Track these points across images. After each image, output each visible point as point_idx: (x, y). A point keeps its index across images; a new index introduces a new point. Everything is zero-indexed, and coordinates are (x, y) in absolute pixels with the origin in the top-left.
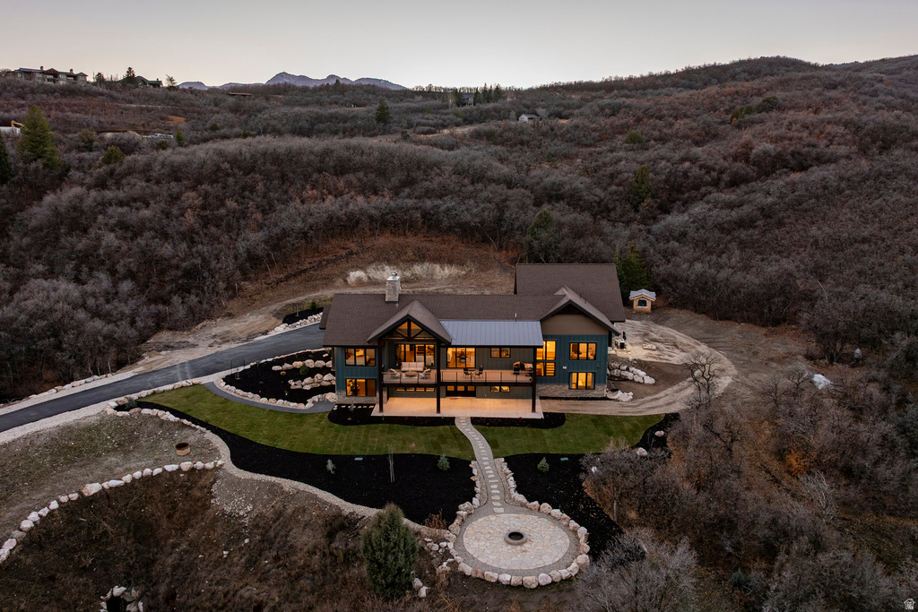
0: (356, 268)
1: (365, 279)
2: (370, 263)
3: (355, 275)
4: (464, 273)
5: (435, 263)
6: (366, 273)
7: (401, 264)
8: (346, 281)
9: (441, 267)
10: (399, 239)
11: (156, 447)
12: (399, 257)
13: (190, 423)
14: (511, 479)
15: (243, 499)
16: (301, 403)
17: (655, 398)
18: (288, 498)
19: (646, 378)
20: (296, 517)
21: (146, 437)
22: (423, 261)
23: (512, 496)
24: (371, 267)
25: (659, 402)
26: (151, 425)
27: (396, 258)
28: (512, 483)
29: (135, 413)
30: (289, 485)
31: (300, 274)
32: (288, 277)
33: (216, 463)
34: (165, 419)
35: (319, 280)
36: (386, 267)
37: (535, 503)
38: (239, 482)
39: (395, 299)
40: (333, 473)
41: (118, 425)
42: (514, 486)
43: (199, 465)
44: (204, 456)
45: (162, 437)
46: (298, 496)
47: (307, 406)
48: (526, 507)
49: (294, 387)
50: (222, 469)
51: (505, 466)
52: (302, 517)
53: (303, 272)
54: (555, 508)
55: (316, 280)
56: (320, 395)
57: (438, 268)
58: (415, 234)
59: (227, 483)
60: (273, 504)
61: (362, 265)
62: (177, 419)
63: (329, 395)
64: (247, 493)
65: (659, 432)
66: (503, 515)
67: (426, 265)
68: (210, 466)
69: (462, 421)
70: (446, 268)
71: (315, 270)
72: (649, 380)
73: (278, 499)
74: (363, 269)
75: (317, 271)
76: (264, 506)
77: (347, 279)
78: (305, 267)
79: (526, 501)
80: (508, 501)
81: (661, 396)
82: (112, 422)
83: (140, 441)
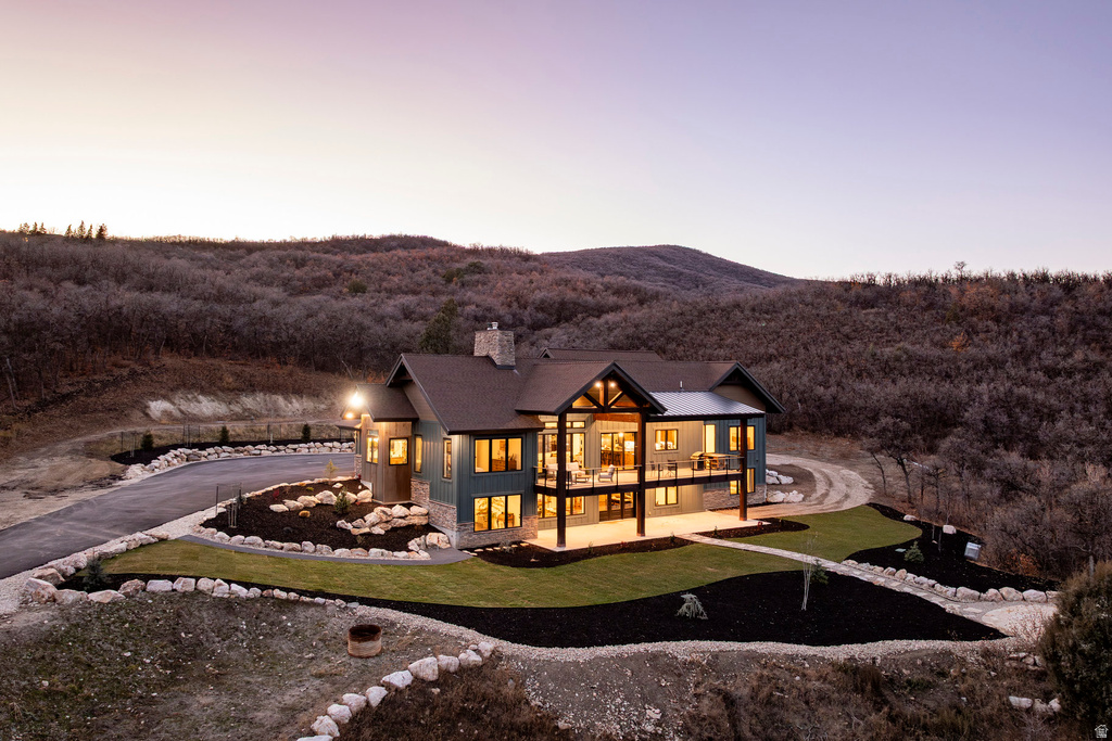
0: (155, 396)
1: (177, 414)
2: (174, 390)
3: (157, 407)
5: (275, 393)
6: (173, 403)
7: (220, 393)
8: (147, 415)
9: (285, 399)
10: (194, 361)
11: (273, 657)
12: (212, 383)
13: (293, 595)
14: (911, 576)
15: (623, 700)
16: (409, 551)
17: (826, 495)
18: (703, 671)
19: (780, 476)
20: (771, 695)
21: (217, 639)
22: (253, 391)
23: (949, 594)
24: (178, 397)
25: (834, 497)
26: (205, 614)
27: (211, 388)
28: (923, 579)
29: (137, 591)
30: (681, 649)
31: (62, 402)
32: (43, 405)
33: (477, 651)
34: (226, 596)
35: (102, 412)
36: (201, 397)
37: (992, 591)
38: (582, 672)
39: (511, 361)
40: (705, 617)
41: (124, 623)
42: (933, 582)
43: (446, 660)
44: (427, 646)
45: (260, 635)
46: (722, 661)
47: (424, 556)
48: (985, 600)
49: (356, 532)
50: (509, 658)
51: (872, 567)
52: (782, 691)
53: (65, 397)
54: (1022, 591)
55: (95, 411)
56: (417, 539)
57: (281, 400)
58: (214, 356)
59: (554, 679)
60: (692, 691)
61: (163, 392)
62: (255, 592)
63: (432, 538)
64: (619, 687)
65: (908, 517)
66: (989, 613)
67: (260, 397)
68: (474, 658)
69: (696, 538)
70: (294, 401)
71: (87, 395)
72: (786, 480)
73: (691, 679)
74: (165, 397)
75: (91, 396)
76: (681, 700)
77: (148, 411)
78: (66, 390)
79: (977, 593)
80: (954, 599)
81: (824, 491)
82: (98, 618)
83: (214, 651)
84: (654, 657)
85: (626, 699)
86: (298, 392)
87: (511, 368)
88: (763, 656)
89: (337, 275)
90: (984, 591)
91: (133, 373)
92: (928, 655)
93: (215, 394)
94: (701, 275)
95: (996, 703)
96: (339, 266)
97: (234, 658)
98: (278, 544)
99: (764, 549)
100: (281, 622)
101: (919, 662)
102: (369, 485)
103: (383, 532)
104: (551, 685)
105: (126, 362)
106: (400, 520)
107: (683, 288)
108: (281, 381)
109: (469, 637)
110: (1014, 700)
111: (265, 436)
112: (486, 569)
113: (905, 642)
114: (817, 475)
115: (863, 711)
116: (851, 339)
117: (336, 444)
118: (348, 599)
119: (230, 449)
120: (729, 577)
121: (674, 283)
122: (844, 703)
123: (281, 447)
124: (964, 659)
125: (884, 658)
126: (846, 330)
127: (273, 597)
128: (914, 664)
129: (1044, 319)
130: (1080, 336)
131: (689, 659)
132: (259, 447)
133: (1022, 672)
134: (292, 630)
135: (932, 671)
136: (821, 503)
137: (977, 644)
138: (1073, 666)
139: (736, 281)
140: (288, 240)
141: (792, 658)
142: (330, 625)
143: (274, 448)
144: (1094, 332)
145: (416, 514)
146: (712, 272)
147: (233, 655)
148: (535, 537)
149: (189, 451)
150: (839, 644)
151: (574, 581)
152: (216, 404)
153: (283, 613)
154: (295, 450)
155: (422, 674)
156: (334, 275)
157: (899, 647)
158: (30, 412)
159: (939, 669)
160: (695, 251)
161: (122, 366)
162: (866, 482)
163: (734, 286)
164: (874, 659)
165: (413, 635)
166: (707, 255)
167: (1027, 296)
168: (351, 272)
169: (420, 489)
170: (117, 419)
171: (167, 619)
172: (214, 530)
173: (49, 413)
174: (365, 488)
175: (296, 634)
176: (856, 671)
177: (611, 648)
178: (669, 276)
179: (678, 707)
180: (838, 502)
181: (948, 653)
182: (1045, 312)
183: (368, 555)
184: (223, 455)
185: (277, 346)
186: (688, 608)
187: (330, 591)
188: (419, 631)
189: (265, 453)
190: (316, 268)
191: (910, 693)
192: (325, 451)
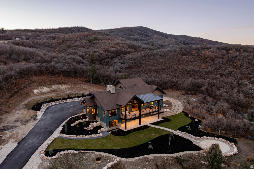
0: (35, 89)
1: (40, 92)
2: (38, 86)
3: (35, 91)
4: (69, 87)
6: (39, 90)
8: (34, 94)
9: (61, 85)
10: (40, 78)
11: (84, 165)
12: (45, 83)
13: (84, 151)
14: (188, 134)
15: (140, 167)
16: (99, 134)
17: (174, 109)
18: (153, 160)
19: (166, 105)
20: (164, 164)
21: (74, 162)
22: (54, 84)
23: (195, 138)
24: (39, 88)
25: (176, 110)
26: (71, 157)
27: (45, 84)
28: (190, 135)
29: (59, 155)
30: (149, 156)
31: (16, 93)
32: (13, 95)
33: (116, 160)
34: (73, 153)
35: (25, 94)
36: (44, 87)
37: (202, 137)
38: (134, 163)
39: (114, 92)
40: (153, 148)
41: (59, 162)
42: (192, 135)
43: (112, 163)
44: (108, 160)
45: (80, 160)
46: (156, 158)
47: (101, 134)
48: (201, 139)
49: (88, 130)
50: (122, 161)
51: (182, 132)
52: (166, 163)
53: (17, 92)
54: (207, 137)
55: (23, 94)
56: (99, 130)
57: (60, 86)
58: (44, 76)
59: (129, 165)
60: (151, 164)
61: (36, 87)
62: (78, 152)
63: (102, 129)
64: (140, 165)
65: (189, 116)
66: (201, 142)
67: (56, 85)
68: (116, 162)
69: (150, 125)
70: (63, 86)
71: (21, 91)
72: (167, 106)
73: (151, 162)
74: (37, 89)
75: (22, 91)
76: (150, 166)
77: (34, 93)
78: (16, 90)
79: (199, 138)
80: (195, 139)
81: (174, 108)
82: (55, 162)
83: (74, 165)
84: (145, 159)
85: (141, 167)
86: (64, 83)
87: (114, 93)
88: (163, 157)
89: (63, 41)
90: (201, 137)
91: (29, 84)
92: (189, 155)
93: (47, 86)
94: (148, 34)
95: (199, 163)
96: (63, 39)
97: (78, 166)
98: (76, 136)
99: (163, 128)
100: (83, 157)
101: (188, 156)
102: (88, 117)
103: (93, 129)
104: (129, 166)
105: (26, 81)
106: (95, 126)
107: (144, 37)
108: (60, 81)
109: (114, 157)
110: (202, 162)
111: (60, 98)
112: (113, 137)
113: (186, 152)
114: (173, 104)
115: (178, 166)
116: (181, 64)
117: (75, 99)
118: (93, 150)
119: (54, 102)
120: (156, 137)
121: (141, 36)
122: (175, 165)
123: (64, 101)
124: (195, 155)
125: (182, 155)
126: (180, 62)
127: (81, 152)
128: (187, 156)
129: (221, 60)
130: (228, 64)
131: (151, 158)
132: (60, 101)
133: (204, 157)
134: (85, 159)
135: (190, 158)
136: (173, 112)
137: (197, 152)
138: (210, 160)
139: (156, 35)
140: (49, 29)
141: (167, 157)
142: (91, 157)
143: (63, 101)
144: (231, 63)
145: (98, 124)
146: (150, 33)
147: (78, 165)
148: (120, 127)
149: (46, 104)
150: (175, 153)
151: (129, 140)
152: (47, 88)
153: (83, 155)
154: (67, 101)
155: (109, 166)
156: (62, 41)
157: (185, 153)
158: (11, 97)
159: (191, 157)
160: (146, 28)
161: (26, 82)
162: (182, 105)
163: (155, 37)
164: (180, 156)
165: (105, 157)
166: (149, 29)
167: (218, 54)
168: (66, 40)
169: (98, 119)
170: (28, 96)
171: (66, 160)
172: (64, 134)
173: (15, 97)
174: (87, 118)
175: (86, 159)
176: (177, 158)
177: (138, 157)
178: (140, 34)
179: (149, 167)
180: (176, 111)
181: (193, 154)
182: (222, 58)
183: (92, 136)
184: (53, 104)
185: (58, 73)
186: (150, 147)
187: (89, 148)
188: (106, 156)
189: (61, 102)
190: (58, 40)
191: (186, 162)
192: (73, 101)
